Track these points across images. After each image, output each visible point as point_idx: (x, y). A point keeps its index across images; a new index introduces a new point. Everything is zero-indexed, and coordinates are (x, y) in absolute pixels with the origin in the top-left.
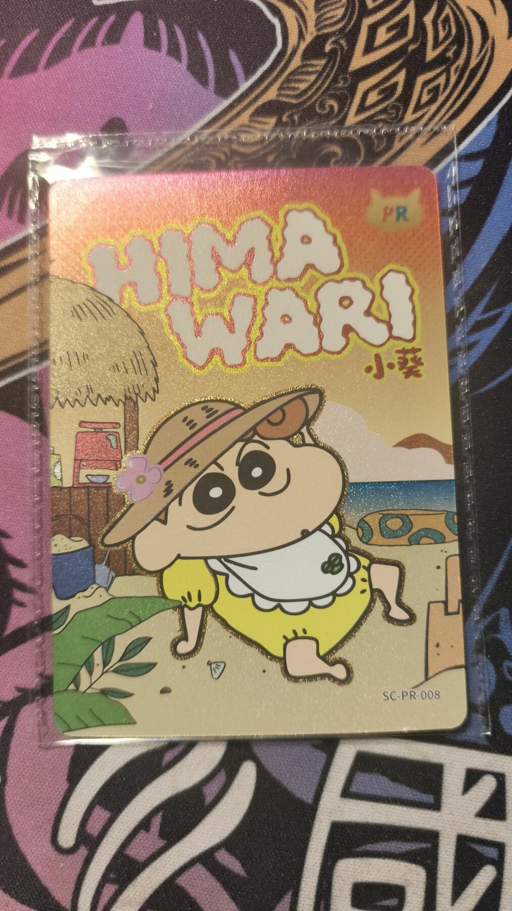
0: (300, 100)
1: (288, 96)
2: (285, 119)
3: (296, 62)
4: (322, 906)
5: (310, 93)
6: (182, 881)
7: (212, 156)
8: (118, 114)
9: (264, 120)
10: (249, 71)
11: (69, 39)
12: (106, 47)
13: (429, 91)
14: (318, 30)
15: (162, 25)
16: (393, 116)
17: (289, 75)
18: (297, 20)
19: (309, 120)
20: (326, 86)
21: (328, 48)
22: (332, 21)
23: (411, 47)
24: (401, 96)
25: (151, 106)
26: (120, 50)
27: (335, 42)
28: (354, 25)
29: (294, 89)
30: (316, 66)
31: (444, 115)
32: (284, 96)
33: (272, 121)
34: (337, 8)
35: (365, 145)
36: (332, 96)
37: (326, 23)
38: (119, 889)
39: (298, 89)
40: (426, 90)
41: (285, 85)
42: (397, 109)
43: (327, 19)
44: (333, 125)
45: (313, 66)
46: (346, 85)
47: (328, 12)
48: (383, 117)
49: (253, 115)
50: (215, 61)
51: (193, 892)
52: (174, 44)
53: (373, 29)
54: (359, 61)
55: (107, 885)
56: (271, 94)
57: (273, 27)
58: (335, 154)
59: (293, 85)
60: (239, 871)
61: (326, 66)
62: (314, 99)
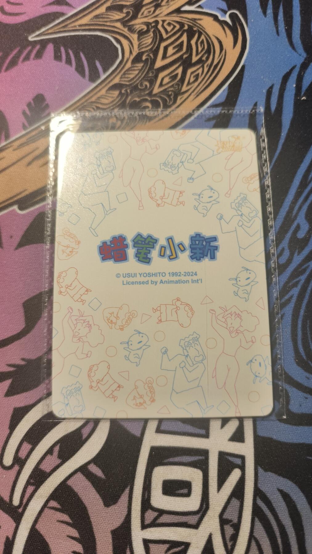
0: (130, 83)
1: (125, 81)
3: (129, 65)
4: (146, 494)
6: (69, 482)
8: (41, 92)
10: (105, 70)
11: (17, 57)
12: (35, 61)
13: (194, 77)
14: (139, 50)
15: (62, 49)
16: (177, 88)
17: (125, 71)
18: (129, 46)
19: (135, 92)
20: (143, 76)
21: (144, 58)
22: (146, 45)
23: (185, 56)
24: (180, 79)
25: (57, 88)
26: (42, 62)
28: (157, 47)
29: (128, 78)
31: (202, 87)
32: (123, 81)
34: (148, 39)
35: (163, 103)
36: (147, 80)
37: (144, 46)
38: (35, 489)
39: (130, 78)
40: (192, 76)
42: (178, 85)
43: (144, 44)
44: (147, 94)
45: (137, 67)
46: (153, 75)
47: (144, 41)
48: (171, 89)
49: (107, 90)
50: (89, 66)
51: (76, 489)
52: (69, 58)
53: (166, 48)
54: (159, 63)
55: (29, 487)
56: (117, 81)
58: (148, 107)
59: (127, 76)
60: (101, 476)
61: (143, 66)
62: (137, 82)
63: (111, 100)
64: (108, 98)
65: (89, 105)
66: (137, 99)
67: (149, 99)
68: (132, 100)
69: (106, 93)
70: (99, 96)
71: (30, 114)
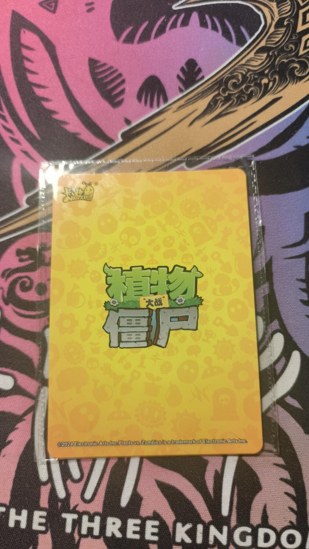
0: (277, 45)
1: (270, 44)
2: (270, 54)
3: (272, 30)
5: (280, 42)
6: (269, 414)
7: (239, 73)
8: (191, 57)
9: (261, 55)
10: (251, 35)
11: (164, 25)
12: (182, 28)
14: (280, 16)
15: (207, 17)
18: (270, 12)
20: (287, 39)
21: (285, 23)
22: (285, 12)
26: (189, 29)
27: (288, 21)
28: (296, 13)
29: (273, 41)
30: (281, 31)
33: (265, 55)
34: (286, 7)
36: (291, 43)
39: (275, 41)
41: (269, 40)
43: (283, 11)
44: (294, 55)
47: (283, 8)
49: (255, 53)
50: (234, 31)
52: (214, 25)
53: (305, 15)
54: (300, 28)
56: (263, 44)
57: (259, 16)
58: (296, 68)
59: (272, 39)
60: (298, 406)
61: (286, 31)
62: (283, 45)
63: (260, 62)
64: (257, 60)
65: (240, 68)
66: (285, 61)
67: (296, 60)
68: (281, 62)
69: (254, 56)
70: (248, 59)
71: (184, 78)
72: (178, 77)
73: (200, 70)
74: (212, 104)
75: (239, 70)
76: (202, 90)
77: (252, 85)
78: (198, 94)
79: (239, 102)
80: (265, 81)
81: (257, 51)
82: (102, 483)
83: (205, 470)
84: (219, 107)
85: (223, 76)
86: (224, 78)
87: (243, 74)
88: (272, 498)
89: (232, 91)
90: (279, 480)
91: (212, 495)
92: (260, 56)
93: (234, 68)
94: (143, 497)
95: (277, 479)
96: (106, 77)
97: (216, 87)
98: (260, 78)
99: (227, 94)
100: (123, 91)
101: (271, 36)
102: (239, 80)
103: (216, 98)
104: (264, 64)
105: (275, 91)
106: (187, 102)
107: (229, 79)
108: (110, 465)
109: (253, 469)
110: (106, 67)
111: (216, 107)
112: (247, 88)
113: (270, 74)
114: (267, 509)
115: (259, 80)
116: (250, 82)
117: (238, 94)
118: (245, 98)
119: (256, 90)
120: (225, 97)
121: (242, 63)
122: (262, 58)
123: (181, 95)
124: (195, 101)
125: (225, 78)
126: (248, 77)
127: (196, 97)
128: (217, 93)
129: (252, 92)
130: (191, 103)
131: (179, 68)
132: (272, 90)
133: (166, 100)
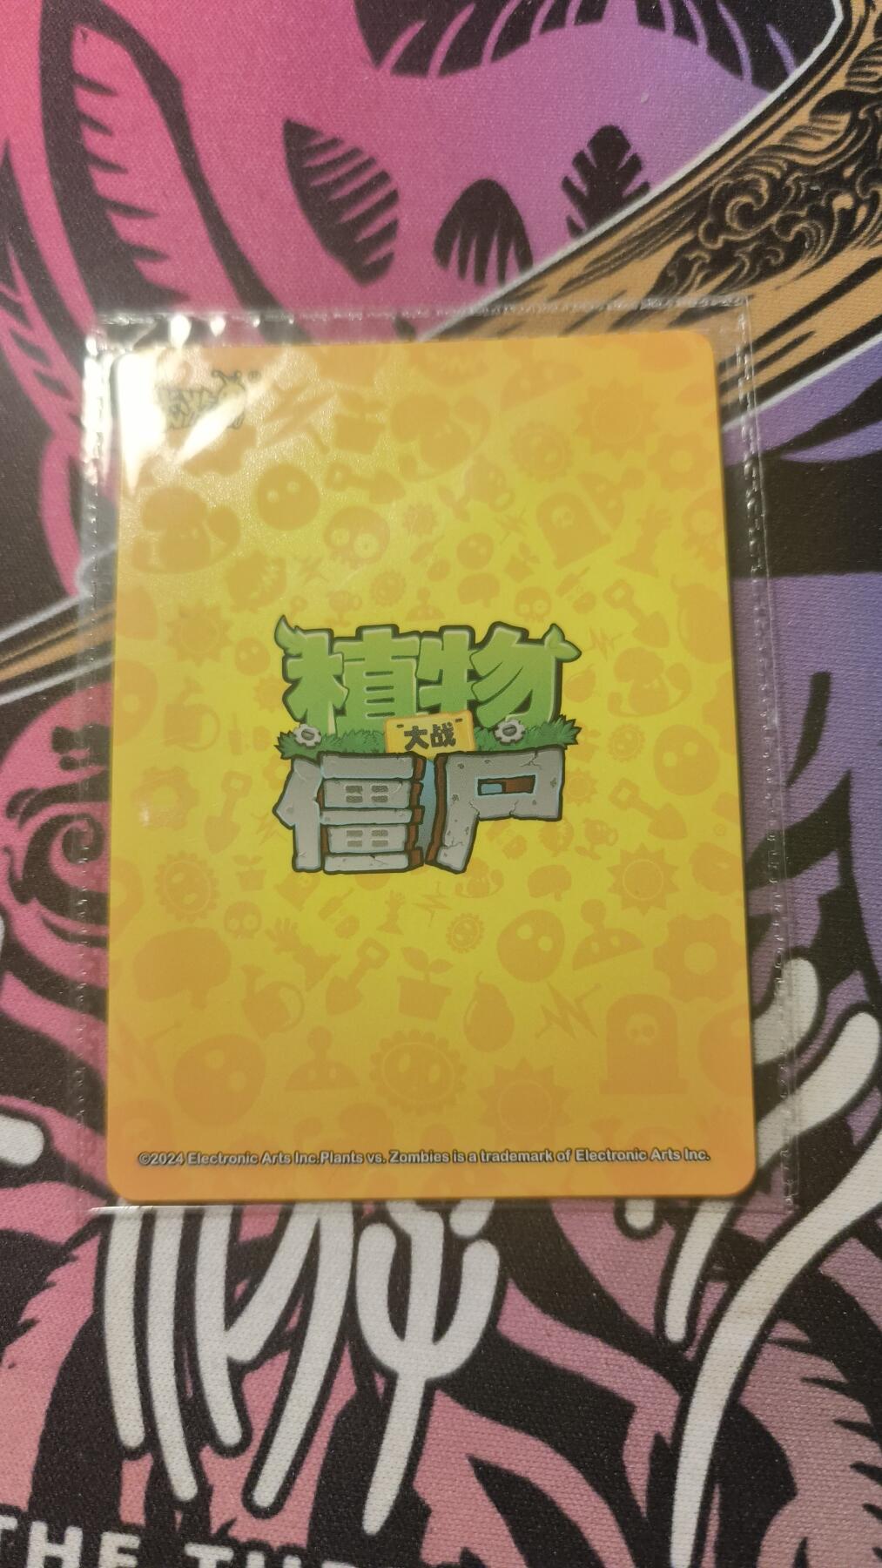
1: (862, 84)
2: (862, 115)
3: (868, 38)
6: (828, 1268)
7: (761, 173)
8: (609, 120)
9: (832, 118)
10: (801, 54)
12: (582, 27)
17: (861, 55)
26: (603, 30)
29: (869, 74)
32: (856, 84)
33: (845, 119)
38: (729, 1289)
39: (876, 74)
41: (856, 70)
49: (814, 112)
50: (750, 44)
51: (849, 1285)
52: (684, 21)
55: (710, 1283)
56: (838, 83)
59: (867, 69)
63: (828, 140)
64: (819, 134)
65: (764, 157)
69: (810, 120)
70: (791, 129)
71: (584, 189)
72: (567, 184)
73: (636, 165)
74: (671, 274)
75: (761, 164)
76: (640, 228)
77: (803, 213)
78: (629, 242)
79: (758, 270)
80: (843, 201)
81: (820, 103)
82: (307, 1460)
83: (623, 1435)
84: (695, 286)
85: (710, 185)
86: (711, 189)
87: (775, 178)
88: (824, 1521)
89: (736, 233)
90: (849, 1469)
91: (644, 1510)
92: (830, 122)
93: (745, 158)
94: (432, 1508)
95: (845, 1466)
96: (339, 182)
97: (688, 219)
98: (827, 193)
99: (719, 244)
100: (390, 231)
101: (864, 59)
102: (759, 198)
103: (686, 256)
104: (841, 148)
105: (875, 236)
106: (591, 269)
107: (728, 193)
108: (333, 1407)
109: (773, 1435)
110: (339, 152)
111: (685, 285)
112: (785, 224)
113: (859, 180)
114: (807, 1552)
115: (824, 197)
116: (797, 203)
117: (754, 244)
118: (777, 255)
119: (813, 231)
120: (712, 252)
121: (772, 144)
122: (834, 127)
123: (574, 245)
124: (617, 263)
125: (716, 190)
126: (788, 189)
127: (623, 251)
128: (687, 238)
129: (800, 237)
130: (604, 271)
131: (572, 154)
132: (867, 230)
133: (526, 260)
